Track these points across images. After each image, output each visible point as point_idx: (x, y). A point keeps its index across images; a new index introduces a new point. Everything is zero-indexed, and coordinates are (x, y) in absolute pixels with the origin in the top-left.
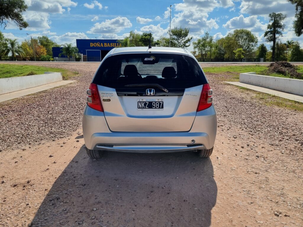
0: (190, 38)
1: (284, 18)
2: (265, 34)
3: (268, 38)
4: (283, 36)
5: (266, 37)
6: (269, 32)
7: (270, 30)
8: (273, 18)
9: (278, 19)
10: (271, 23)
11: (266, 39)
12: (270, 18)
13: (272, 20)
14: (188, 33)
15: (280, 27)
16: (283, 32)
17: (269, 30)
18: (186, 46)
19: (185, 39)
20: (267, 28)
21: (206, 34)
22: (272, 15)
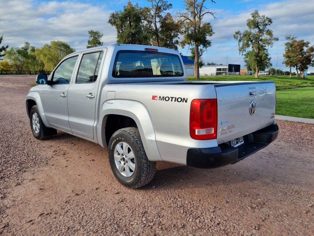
0: (5, 47)
1: (101, 36)
6: (91, 47)
9: (96, 36)
10: (90, 40)
12: (89, 35)
13: (91, 37)
14: (2, 40)
15: (99, 43)
20: (88, 44)
21: (27, 43)
22: (91, 32)
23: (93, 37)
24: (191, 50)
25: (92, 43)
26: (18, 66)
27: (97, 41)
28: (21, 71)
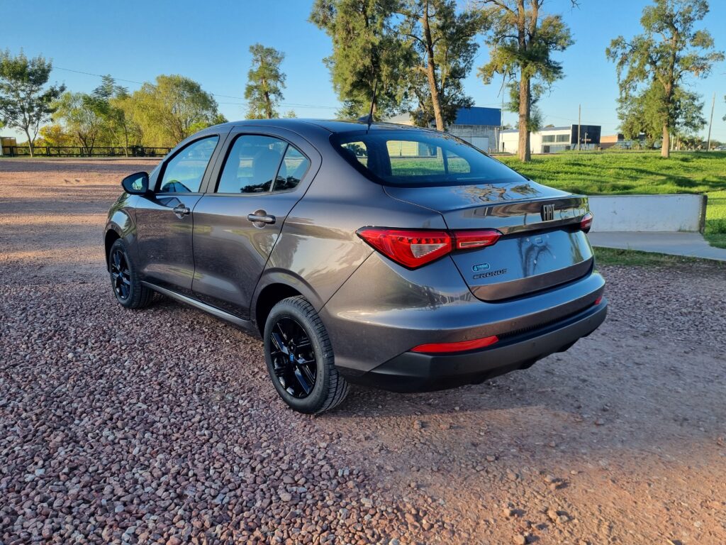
0: (58, 89)
1: (279, 60)
2: (245, 91)
3: (253, 103)
4: (283, 99)
5: (248, 101)
6: (256, 87)
7: (255, 84)
8: (258, 57)
9: (269, 59)
10: (255, 70)
11: (250, 103)
12: (251, 56)
13: (257, 61)
14: (49, 71)
15: (276, 77)
16: (282, 90)
17: (253, 83)
18: (49, 111)
19: (39, 89)
20: (248, 79)
21: (106, 79)
22: (256, 50)
23: (260, 63)
24: (510, 88)
25: (257, 78)
26: (83, 138)
27: (271, 71)
28: (92, 147)
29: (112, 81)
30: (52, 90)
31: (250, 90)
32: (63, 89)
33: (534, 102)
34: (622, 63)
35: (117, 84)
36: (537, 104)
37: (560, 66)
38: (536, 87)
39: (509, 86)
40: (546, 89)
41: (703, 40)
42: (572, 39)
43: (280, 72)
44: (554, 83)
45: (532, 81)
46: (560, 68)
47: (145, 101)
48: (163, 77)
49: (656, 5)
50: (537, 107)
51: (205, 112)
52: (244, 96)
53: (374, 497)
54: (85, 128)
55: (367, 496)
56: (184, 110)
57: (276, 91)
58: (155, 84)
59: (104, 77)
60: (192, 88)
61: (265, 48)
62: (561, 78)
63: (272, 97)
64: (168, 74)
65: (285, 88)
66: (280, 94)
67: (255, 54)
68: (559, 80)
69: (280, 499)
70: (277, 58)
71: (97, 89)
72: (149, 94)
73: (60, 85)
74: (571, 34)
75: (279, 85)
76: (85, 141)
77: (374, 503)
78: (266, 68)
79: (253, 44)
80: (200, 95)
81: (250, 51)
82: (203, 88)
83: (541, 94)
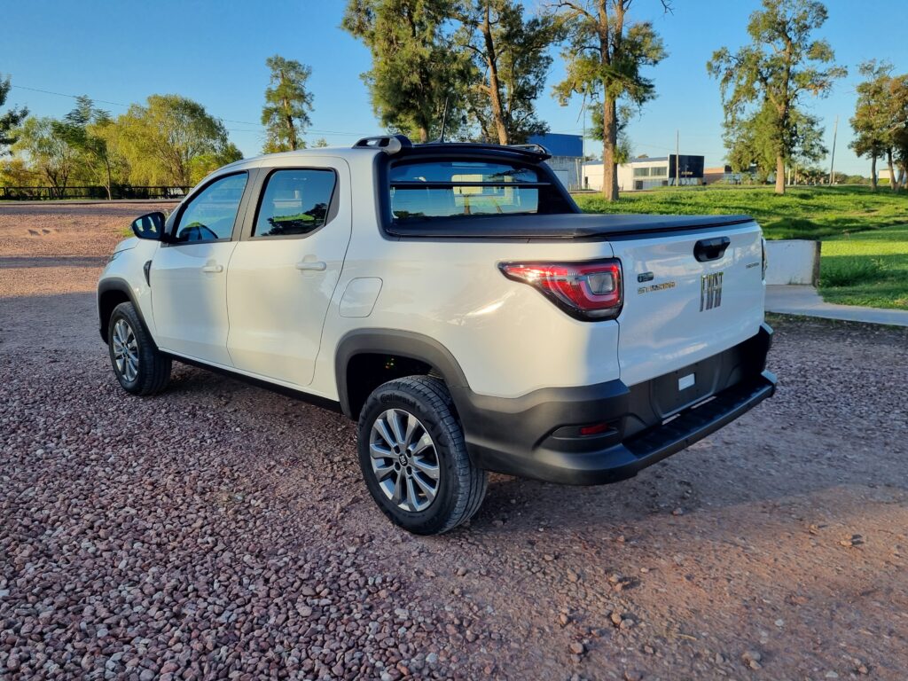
1: (305, 76)
2: (262, 115)
3: (273, 129)
4: (311, 124)
5: (267, 126)
6: (276, 110)
7: (275, 107)
8: (278, 72)
9: (292, 75)
10: (274, 88)
11: (268, 130)
12: (270, 71)
13: (277, 77)
15: (302, 97)
16: (309, 114)
17: (271, 105)
18: (7, 142)
20: (265, 100)
21: (82, 100)
22: (276, 63)
23: (280, 80)
24: (592, 111)
25: (277, 98)
26: (52, 175)
27: (295, 89)
28: (64, 188)
29: (90, 102)
30: (11, 114)
31: (268, 114)
32: (25, 114)
33: (621, 128)
34: (726, 80)
35: (97, 106)
36: (625, 130)
37: (652, 83)
38: (623, 110)
39: (590, 108)
40: (635, 111)
41: (822, 53)
42: (665, 51)
43: (306, 91)
44: (644, 104)
45: (619, 102)
46: (652, 86)
47: (132, 128)
48: (155, 97)
49: (765, 10)
50: (625, 134)
51: (211, 142)
52: (260, 121)
53: (410, 607)
54: (54, 163)
55: (402, 607)
56: (184, 138)
57: (302, 115)
58: (146, 106)
59: (79, 98)
60: (194, 111)
61: (287, 60)
62: (653, 98)
63: (296, 122)
64: (162, 94)
65: (313, 110)
66: (306, 119)
67: (273, 68)
68: (651, 100)
69: (298, 614)
70: (301, 73)
71: (70, 114)
72: (137, 118)
73: (21, 108)
74: (664, 45)
75: (305, 107)
76: (55, 179)
77: (410, 614)
78: (287, 86)
79: (272, 56)
80: (204, 121)
81: (268, 65)
82: (209, 112)
83: (630, 118)
